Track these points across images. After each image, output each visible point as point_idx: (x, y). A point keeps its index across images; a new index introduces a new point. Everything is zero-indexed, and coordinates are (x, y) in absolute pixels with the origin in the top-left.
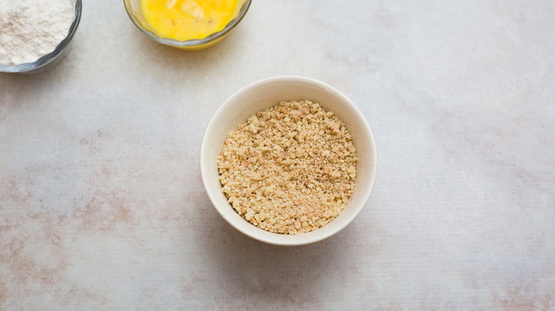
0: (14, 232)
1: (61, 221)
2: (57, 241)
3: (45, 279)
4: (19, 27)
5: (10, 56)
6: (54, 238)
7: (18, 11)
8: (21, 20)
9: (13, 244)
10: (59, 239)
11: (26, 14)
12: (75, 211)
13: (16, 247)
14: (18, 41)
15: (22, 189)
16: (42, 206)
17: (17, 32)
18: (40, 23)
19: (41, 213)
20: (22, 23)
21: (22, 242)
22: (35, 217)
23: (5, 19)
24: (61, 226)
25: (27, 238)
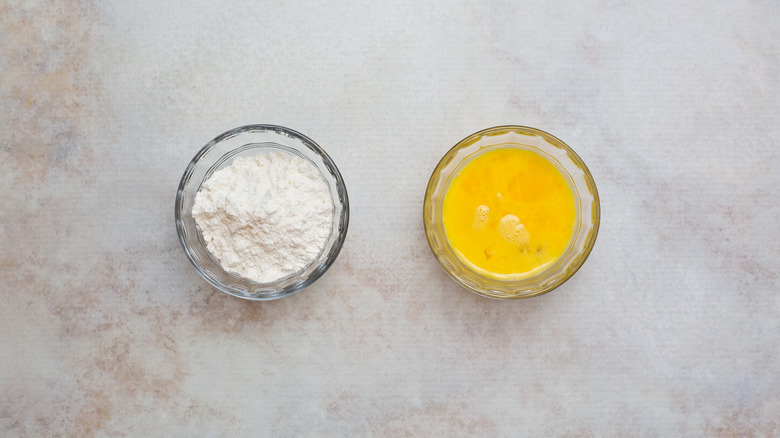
0: (116, 332)
1: (175, 318)
2: (171, 344)
3: (158, 391)
4: (262, 234)
5: (244, 265)
6: (167, 341)
7: (263, 215)
8: (265, 227)
9: (115, 347)
10: (173, 342)
11: (272, 220)
12: (192, 307)
13: (120, 350)
14: (257, 250)
15: (123, 277)
16: (150, 300)
17: (258, 240)
18: (289, 231)
19: (149, 308)
20: (267, 230)
21: (127, 345)
22: (142, 313)
23: (243, 221)
24: (175, 325)
25: (133, 341)
